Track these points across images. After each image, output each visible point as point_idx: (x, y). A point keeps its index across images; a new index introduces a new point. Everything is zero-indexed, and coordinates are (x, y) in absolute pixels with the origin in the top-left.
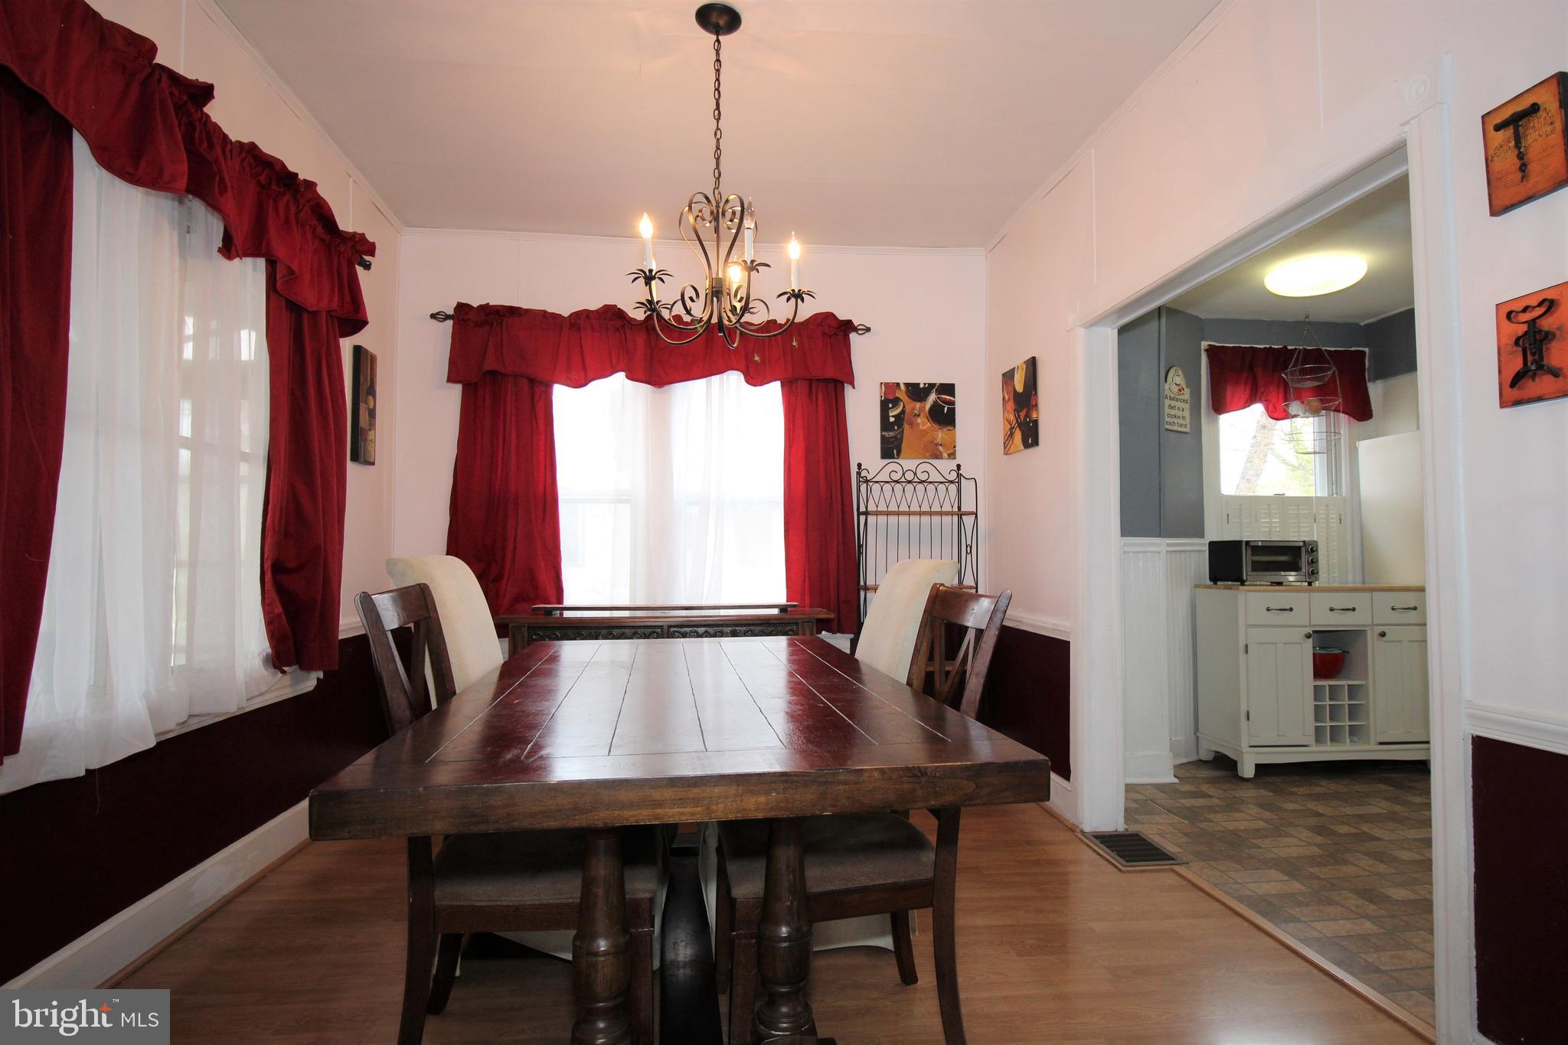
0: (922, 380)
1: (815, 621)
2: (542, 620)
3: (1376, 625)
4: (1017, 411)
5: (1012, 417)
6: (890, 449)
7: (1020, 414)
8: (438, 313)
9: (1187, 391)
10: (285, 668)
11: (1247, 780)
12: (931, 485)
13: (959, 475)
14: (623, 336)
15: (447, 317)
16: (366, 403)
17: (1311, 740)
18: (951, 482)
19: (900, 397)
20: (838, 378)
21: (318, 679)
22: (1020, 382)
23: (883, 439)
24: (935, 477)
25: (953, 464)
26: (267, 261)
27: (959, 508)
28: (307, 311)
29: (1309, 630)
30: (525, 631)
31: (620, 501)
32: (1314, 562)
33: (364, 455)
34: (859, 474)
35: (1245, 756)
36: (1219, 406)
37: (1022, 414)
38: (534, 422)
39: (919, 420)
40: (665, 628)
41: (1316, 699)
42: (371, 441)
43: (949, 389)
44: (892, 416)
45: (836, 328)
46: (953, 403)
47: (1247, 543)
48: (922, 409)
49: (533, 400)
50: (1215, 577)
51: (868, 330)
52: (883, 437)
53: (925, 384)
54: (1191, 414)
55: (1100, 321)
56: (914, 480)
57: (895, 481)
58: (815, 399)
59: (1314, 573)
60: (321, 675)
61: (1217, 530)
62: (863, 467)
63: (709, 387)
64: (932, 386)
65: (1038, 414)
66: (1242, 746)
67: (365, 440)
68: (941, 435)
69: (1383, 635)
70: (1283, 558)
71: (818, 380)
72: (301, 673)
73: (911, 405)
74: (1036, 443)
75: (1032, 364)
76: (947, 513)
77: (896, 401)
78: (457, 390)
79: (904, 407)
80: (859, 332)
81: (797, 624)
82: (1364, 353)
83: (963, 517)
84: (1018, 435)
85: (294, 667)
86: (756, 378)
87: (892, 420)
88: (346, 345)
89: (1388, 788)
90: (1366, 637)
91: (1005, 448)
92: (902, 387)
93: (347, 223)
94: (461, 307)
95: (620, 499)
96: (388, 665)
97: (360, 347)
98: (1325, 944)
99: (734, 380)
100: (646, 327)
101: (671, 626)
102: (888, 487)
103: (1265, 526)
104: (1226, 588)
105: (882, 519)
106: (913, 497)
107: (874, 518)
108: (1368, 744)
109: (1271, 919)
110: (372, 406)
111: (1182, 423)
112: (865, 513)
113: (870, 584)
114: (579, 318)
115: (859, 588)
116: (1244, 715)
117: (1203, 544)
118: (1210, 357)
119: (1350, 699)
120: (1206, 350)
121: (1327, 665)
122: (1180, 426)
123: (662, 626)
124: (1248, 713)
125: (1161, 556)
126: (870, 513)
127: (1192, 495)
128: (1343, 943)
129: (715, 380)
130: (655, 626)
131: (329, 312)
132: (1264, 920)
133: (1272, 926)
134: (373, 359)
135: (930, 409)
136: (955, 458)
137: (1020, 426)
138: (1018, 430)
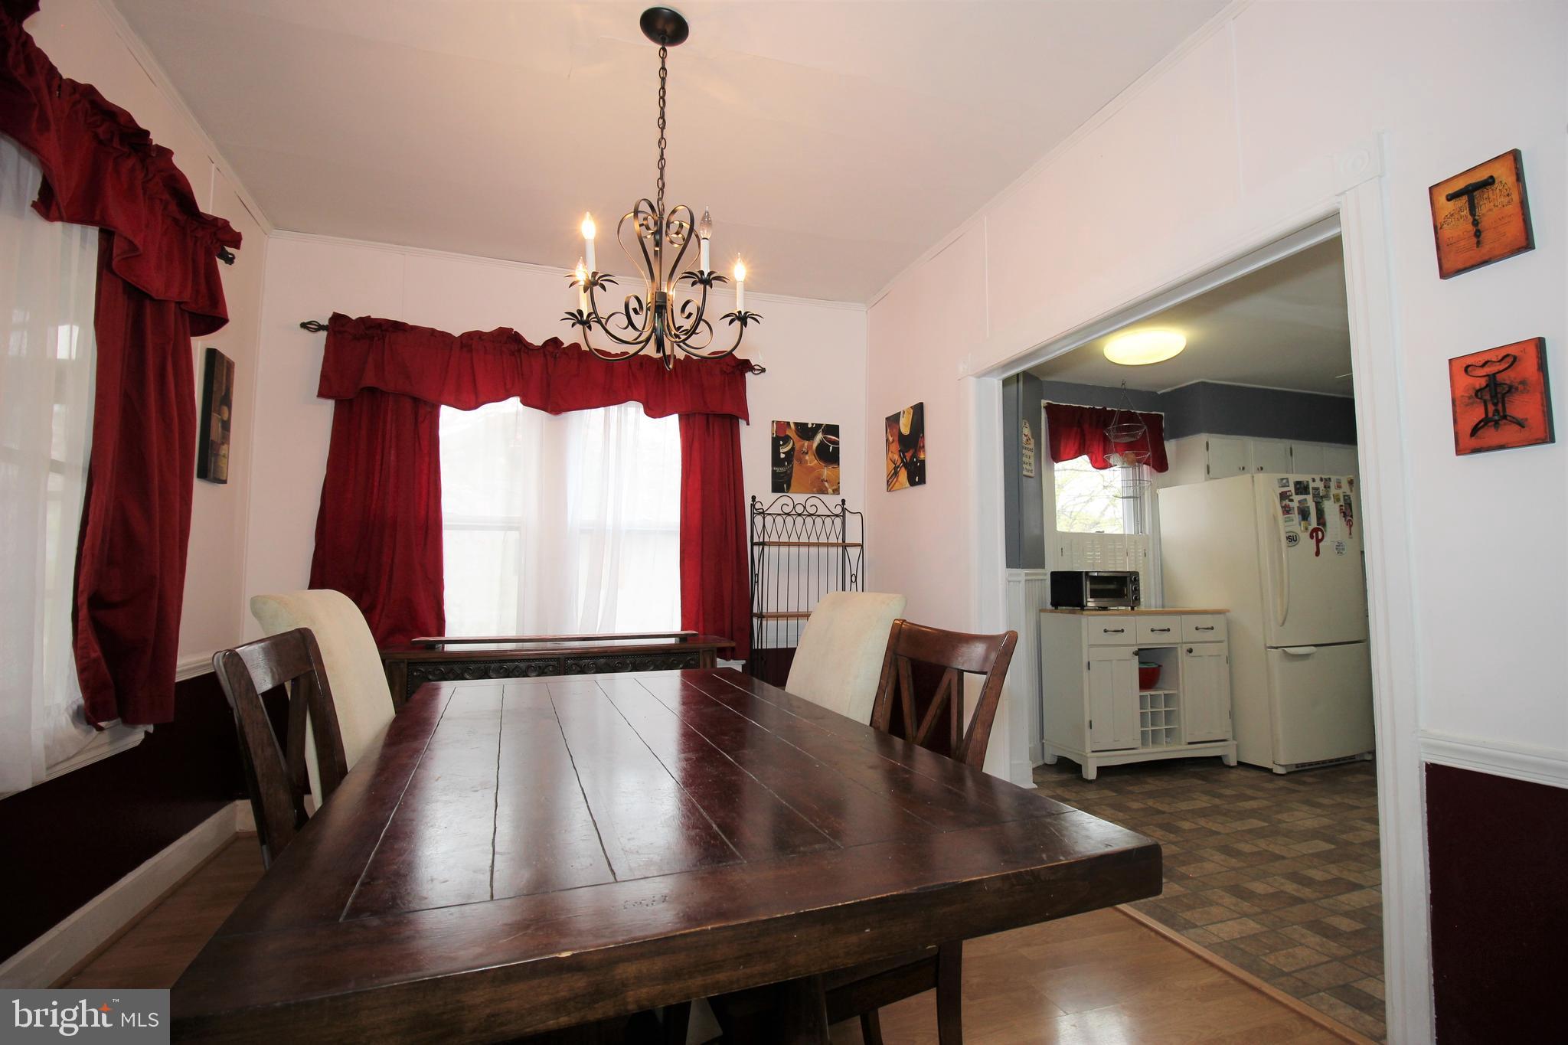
0: (810, 420)
1: (710, 648)
2: (423, 654)
3: (1185, 643)
4: (902, 452)
5: (896, 457)
6: (780, 483)
8: (310, 323)
9: (1032, 441)
10: (102, 724)
11: (1091, 781)
12: (819, 518)
13: (844, 510)
14: (519, 360)
15: (321, 328)
16: (219, 414)
17: (1138, 743)
18: (837, 516)
20: (734, 414)
21: (147, 733)
22: (906, 426)
23: (774, 474)
24: (822, 511)
25: (838, 499)
26: (101, 231)
27: (844, 541)
28: (151, 298)
29: (1136, 649)
30: (403, 666)
31: (510, 529)
32: (1137, 590)
33: (214, 473)
34: (753, 506)
35: (1089, 760)
36: (1057, 456)
37: (908, 455)
38: (417, 444)
39: (807, 458)
40: (563, 661)
41: (1141, 708)
42: (224, 456)
43: (833, 430)
44: (783, 453)
45: (734, 367)
46: (837, 443)
47: (1087, 573)
48: (809, 447)
49: (416, 418)
50: (1056, 603)
51: (763, 370)
52: (774, 473)
53: (813, 424)
54: (1035, 461)
55: (988, 373)
56: (804, 513)
57: (786, 514)
58: (711, 433)
59: (1137, 599)
60: (151, 728)
61: (1056, 562)
62: (757, 500)
63: (607, 418)
64: (819, 426)
66: (1087, 751)
67: (217, 455)
68: (826, 472)
69: (1190, 651)
70: (1112, 587)
71: (715, 415)
74: (922, 481)
75: (919, 410)
76: (833, 545)
77: (786, 439)
78: (328, 407)
79: (794, 444)
80: (756, 372)
81: (697, 652)
82: (1161, 416)
83: (847, 548)
84: (903, 475)
85: (115, 721)
86: (654, 410)
87: (783, 456)
88: (199, 346)
89: (1200, 782)
90: (1177, 652)
91: (888, 485)
92: (792, 426)
93: (207, 205)
94: (338, 319)
95: (509, 526)
96: (263, 751)
97: (215, 349)
98: (1228, 948)
99: (633, 411)
100: (544, 353)
101: (568, 659)
102: (779, 519)
103: (1089, 559)
104: (1071, 612)
105: (774, 550)
106: (802, 529)
107: (766, 549)
108: (1180, 744)
109: (1172, 926)
110: (226, 417)
111: (1029, 468)
112: (758, 544)
113: (764, 611)
114: (473, 338)
115: (752, 615)
116: (1087, 724)
117: (1045, 574)
118: (1048, 413)
119: (1165, 706)
120: (1045, 407)
121: (1149, 678)
122: (1028, 471)
123: (559, 658)
124: (1091, 722)
125: (1021, 585)
126: (763, 544)
127: (1037, 532)
128: (1242, 946)
129: (614, 409)
130: (551, 659)
131: (179, 303)
132: (1167, 928)
133: (1177, 934)
134: (230, 366)
135: (817, 447)
136: (839, 494)
137: (906, 465)
138: (903, 469)
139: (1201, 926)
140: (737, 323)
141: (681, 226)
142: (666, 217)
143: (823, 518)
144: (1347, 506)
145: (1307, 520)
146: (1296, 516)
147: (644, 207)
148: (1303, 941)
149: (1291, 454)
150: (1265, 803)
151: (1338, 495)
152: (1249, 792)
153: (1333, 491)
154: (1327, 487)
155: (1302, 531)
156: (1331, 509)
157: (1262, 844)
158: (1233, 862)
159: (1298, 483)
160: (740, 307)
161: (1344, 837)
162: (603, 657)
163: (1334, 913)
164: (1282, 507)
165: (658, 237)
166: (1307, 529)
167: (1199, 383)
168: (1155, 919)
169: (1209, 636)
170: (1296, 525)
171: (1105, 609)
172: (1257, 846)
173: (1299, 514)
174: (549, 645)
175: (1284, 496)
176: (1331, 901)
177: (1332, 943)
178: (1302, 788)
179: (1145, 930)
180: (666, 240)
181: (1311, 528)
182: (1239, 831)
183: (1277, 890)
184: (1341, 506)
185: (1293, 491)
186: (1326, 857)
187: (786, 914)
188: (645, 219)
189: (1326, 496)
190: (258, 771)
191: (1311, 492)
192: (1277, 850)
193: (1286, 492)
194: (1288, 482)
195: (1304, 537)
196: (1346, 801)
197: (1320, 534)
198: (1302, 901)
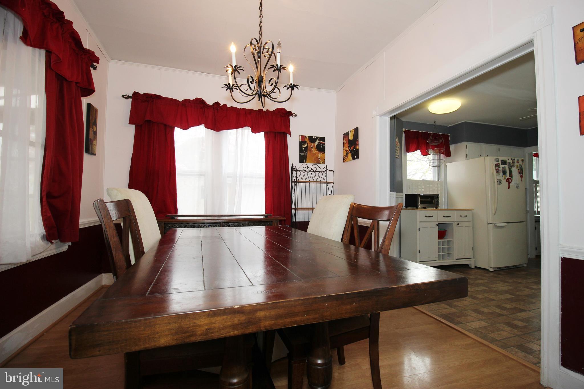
0: (314, 135)
1: (278, 220)
2: (170, 220)
3: (456, 221)
4: (350, 147)
5: (347, 149)
6: (303, 159)
7: (351, 148)
8: (126, 95)
9: (399, 144)
10: (53, 241)
12: (317, 173)
13: (326, 169)
14: (204, 111)
15: (129, 97)
16: (92, 128)
17: (437, 259)
18: (324, 172)
19: (306, 141)
20: (285, 132)
21: (69, 246)
22: (351, 137)
23: (300, 156)
24: (318, 170)
25: (324, 166)
26: (46, 51)
27: (326, 181)
28: (66, 79)
29: (437, 223)
31: (201, 175)
32: (438, 201)
33: (91, 151)
34: (292, 167)
36: (408, 150)
37: (352, 148)
38: (166, 142)
39: (313, 150)
40: (221, 223)
41: (439, 246)
42: (95, 145)
43: (323, 139)
44: (304, 148)
45: (285, 114)
46: (324, 144)
47: (419, 194)
48: (314, 146)
49: (166, 133)
50: (407, 206)
51: (296, 115)
52: (300, 155)
53: (315, 137)
54: (400, 152)
55: (385, 114)
56: (307, 170)
57: (305, 171)
58: (276, 140)
59: (438, 205)
60: (70, 244)
61: (407, 190)
62: (294, 165)
63: (237, 133)
64: (317, 138)
65: (358, 147)
67: (92, 144)
68: (320, 155)
69: (458, 224)
70: (428, 200)
71: (278, 132)
72: (60, 243)
73: (310, 144)
74: (358, 158)
75: (356, 130)
76: (322, 182)
77: (305, 143)
78: (133, 127)
79: (308, 144)
80: (294, 116)
81: (272, 221)
82: (449, 135)
83: (328, 184)
84: (350, 156)
85: (57, 240)
86: (255, 130)
88: (85, 101)
90: (453, 225)
91: (344, 160)
92: (307, 137)
93: (87, 44)
94: (135, 94)
96: (113, 238)
97: (90, 104)
98: (475, 331)
99: (247, 130)
100: (213, 108)
101: (224, 223)
102: (302, 173)
103: (419, 190)
104: (413, 209)
105: (300, 184)
106: (311, 176)
107: (297, 183)
108: (453, 260)
109: (453, 323)
110: (95, 130)
111: (397, 155)
112: (294, 182)
113: (297, 207)
114: (186, 102)
115: (292, 209)
116: (418, 251)
117: (403, 195)
118: (405, 134)
119: (448, 245)
120: (404, 131)
121: (442, 234)
122: (397, 156)
123: (220, 223)
124: (419, 250)
125: (394, 198)
126: (296, 182)
127: (400, 179)
128: (480, 330)
129: (240, 130)
130: (217, 223)
131: (77, 83)
132: (450, 323)
133: (455, 326)
134: (96, 110)
135: (317, 146)
136: (325, 164)
137: (351, 152)
138: (350, 153)
139: (464, 323)
140: (290, 89)
141: (269, 49)
142: (262, 46)
143: (319, 172)
144: (521, 170)
145: (505, 175)
146: (501, 173)
147: (254, 42)
148: (504, 329)
149: (499, 150)
150: (486, 281)
151: (517, 165)
152: (479, 277)
153: (516, 164)
154: (513, 162)
155: (503, 179)
156: (515, 171)
157: (486, 295)
158: (475, 301)
159: (502, 161)
160: (291, 82)
161: (517, 293)
162: (237, 222)
163: (515, 320)
164: (496, 170)
165: (259, 55)
166: (505, 178)
167: (464, 122)
168: (446, 320)
169: (465, 219)
170: (501, 177)
171: (425, 208)
172: (484, 295)
173: (502, 172)
174: (216, 218)
175: (496, 165)
176: (514, 315)
177: (515, 330)
178: (500, 276)
179: (442, 324)
180: (262, 55)
181: (506, 178)
182: (476, 290)
183: (492, 311)
184: (519, 170)
185: (500, 164)
186: (511, 300)
187: (322, 296)
188: (255, 46)
189: (513, 166)
190: (112, 246)
191: (507, 164)
192: (492, 297)
193: (498, 164)
194: (498, 160)
195: (504, 181)
196: (517, 281)
197: (510, 180)
198: (502, 315)
